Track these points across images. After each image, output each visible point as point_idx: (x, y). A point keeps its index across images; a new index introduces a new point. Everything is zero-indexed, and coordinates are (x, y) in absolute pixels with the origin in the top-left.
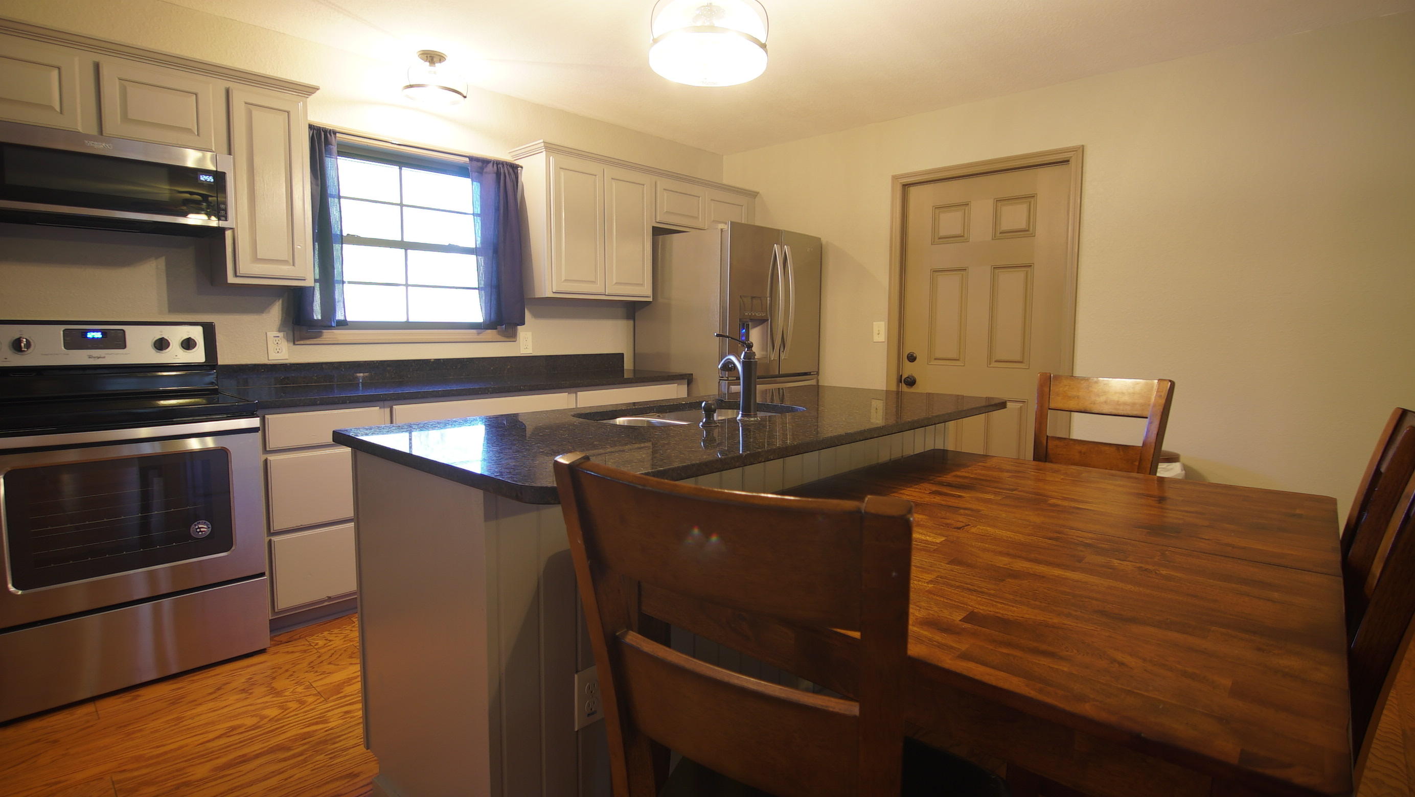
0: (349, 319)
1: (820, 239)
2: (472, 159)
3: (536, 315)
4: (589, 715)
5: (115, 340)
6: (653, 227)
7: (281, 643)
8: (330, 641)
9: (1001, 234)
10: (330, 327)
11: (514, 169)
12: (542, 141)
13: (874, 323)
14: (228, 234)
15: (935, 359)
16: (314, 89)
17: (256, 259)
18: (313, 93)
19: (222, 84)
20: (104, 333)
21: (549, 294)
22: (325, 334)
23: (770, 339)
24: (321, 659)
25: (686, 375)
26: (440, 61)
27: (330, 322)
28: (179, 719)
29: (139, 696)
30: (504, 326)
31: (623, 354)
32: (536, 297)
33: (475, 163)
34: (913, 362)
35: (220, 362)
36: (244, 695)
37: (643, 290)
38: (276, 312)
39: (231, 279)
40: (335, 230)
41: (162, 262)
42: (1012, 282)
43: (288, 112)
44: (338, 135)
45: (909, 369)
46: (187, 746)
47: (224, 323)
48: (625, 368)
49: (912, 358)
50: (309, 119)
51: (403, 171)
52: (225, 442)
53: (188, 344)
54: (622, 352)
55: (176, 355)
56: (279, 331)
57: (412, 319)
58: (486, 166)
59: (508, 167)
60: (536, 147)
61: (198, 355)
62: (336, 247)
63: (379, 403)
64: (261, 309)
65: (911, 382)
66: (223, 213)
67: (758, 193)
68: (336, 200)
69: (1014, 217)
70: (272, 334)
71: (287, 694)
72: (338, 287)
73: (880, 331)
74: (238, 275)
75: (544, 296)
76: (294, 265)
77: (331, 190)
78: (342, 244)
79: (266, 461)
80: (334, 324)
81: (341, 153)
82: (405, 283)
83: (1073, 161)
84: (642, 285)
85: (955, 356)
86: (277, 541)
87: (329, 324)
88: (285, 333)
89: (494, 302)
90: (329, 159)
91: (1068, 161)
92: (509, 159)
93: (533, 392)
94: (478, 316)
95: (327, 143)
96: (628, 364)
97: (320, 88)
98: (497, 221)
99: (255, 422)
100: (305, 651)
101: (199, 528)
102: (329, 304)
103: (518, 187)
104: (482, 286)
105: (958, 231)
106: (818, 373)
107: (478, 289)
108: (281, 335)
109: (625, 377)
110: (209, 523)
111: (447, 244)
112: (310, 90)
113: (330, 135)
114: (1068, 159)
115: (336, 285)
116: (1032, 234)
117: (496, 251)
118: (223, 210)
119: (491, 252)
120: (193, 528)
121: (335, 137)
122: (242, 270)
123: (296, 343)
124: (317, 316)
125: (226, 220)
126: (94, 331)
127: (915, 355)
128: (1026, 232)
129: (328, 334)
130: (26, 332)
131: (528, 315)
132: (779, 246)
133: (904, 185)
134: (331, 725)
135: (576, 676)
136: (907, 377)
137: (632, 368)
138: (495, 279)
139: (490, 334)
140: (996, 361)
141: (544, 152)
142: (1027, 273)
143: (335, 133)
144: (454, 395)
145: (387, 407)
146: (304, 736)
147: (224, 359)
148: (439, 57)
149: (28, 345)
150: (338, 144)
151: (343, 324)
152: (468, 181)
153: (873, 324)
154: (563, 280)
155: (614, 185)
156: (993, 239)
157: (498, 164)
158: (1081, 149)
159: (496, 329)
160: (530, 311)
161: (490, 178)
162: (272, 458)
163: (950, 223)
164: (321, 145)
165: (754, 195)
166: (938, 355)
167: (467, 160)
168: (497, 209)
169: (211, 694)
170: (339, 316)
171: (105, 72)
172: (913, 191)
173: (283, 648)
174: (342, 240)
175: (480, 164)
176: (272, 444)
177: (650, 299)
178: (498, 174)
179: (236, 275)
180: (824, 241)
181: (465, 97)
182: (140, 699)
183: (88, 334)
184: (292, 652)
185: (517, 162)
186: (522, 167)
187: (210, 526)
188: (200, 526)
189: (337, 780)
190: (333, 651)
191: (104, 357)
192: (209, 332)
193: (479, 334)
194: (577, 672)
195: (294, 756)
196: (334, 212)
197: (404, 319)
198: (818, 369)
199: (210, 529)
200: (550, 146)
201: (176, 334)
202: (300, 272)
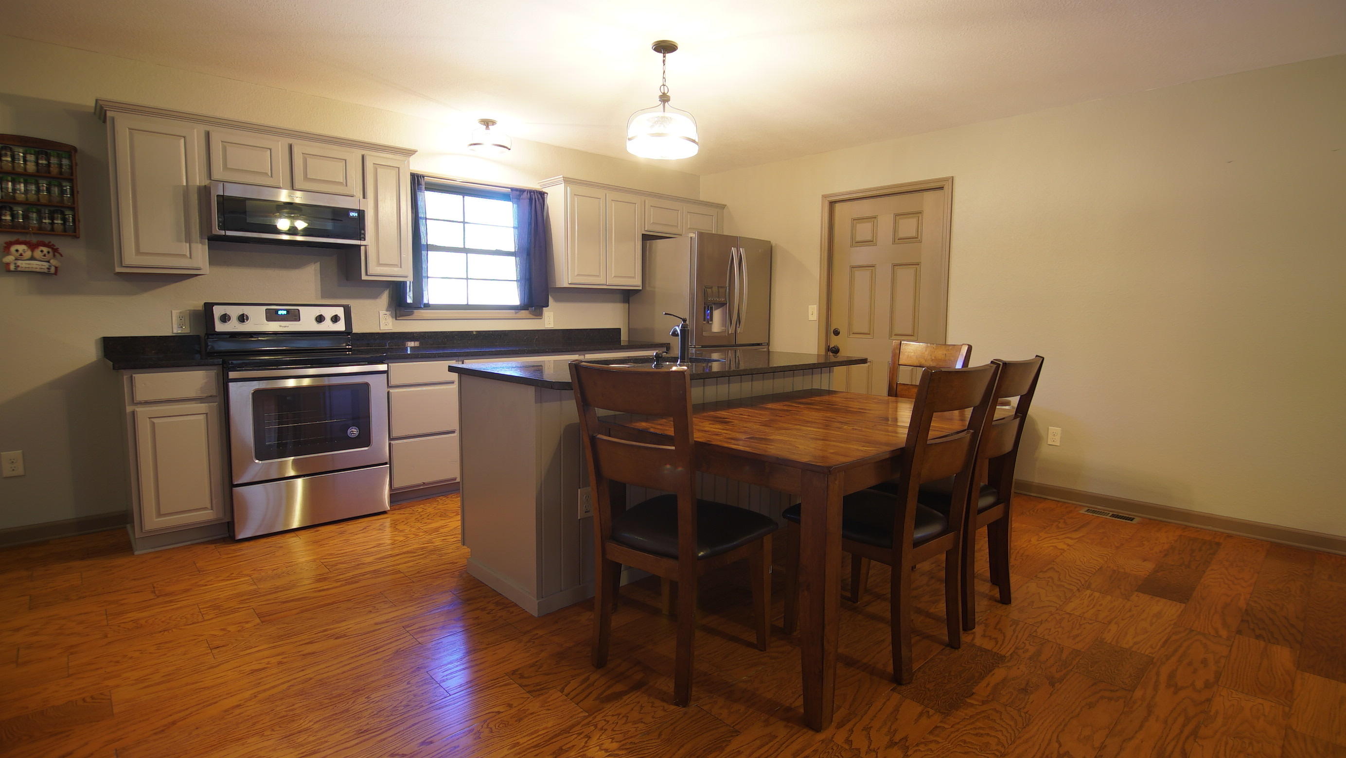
0: (430, 303)
1: (770, 242)
2: (513, 189)
3: (557, 300)
4: (586, 512)
5: (294, 316)
6: (643, 234)
7: (395, 510)
8: (426, 509)
9: (898, 240)
10: (419, 308)
11: (542, 195)
12: (562, 176)
13: (810, 306)
14: (362, 248)
15: (853, 333)
16: (415, 152)
17: (380, 265)
18: (413, 154)
19: (360, 153)
20: (288, 311)
21: (566, 285)
22: (415, 313)
23: (728, 318)
24: (422, 517)
25: (665, 344)
26: (493, 125)
27: (419, 304)
28: (348, 540)
29: (319, 530)
30: (534, 308)
31: (620, 329)
32: (557, 287)
33: (514, 192)
34: (837, 335)
35: (354, 331)
36: (381, 531)
37: (635, 282)
38: (384, 299)
39: (364, 277)
40: (423, 242)
41: (318, 265)
42: (905, 276)
43: (399, 168)
44: (425, 178)
45: (835, 341)
46: (356, 550)
47: (356, 305)
48: (622, 339)
49: (836, 333)
50: (411, 168)
51: (465, 198)
52: (366, 379)
53: (335, 319)
54: (619, 327)
55: (327, 326)
56: (387, 311)
57: (470, 303)
58: (522, 194)
59: (538, 194)
60: (556, 180)
61: (340, 326)
62: (424, 253)
63: (455, 358)
64: (375, 296)
65: (836, 351)
66: (362, 236)
67: (726, 205)
68: (424, 221)
69: (908, 227)
70: (382, 313)
71: (406, 531)
72: (424, 280)
73: (813, 312)
74: (368, 274)
75: (562, 287)
76: (401, 267)
77: (421, 215)
78: (427, 251)
79: (388, 393)
80: (422, 306)
81: (427, 189)
82: (466, 277)
83: (946, 187)
84: (634, 277)
85: (866, 331)
86: (394, 444)
87: (420, 306)
88: (390, 312)
89: (527, 291)
90: (420, 193)
91: (943, 187)
92: (538, 188)
93: (555, 354)
94: (515, 300)
95: (419, 184)
96: (624, 337)
97: (418, 151)
98: (530, 233)
99: (382, 367)
100: (412, 513)
101: (352, 431)
102: (419, 293)
103: (545, 206)
104: (519, 279)
105: (869, 237)
106: (768, 344)
107: (516, 281)
108: (388, 313)
109: (622, 344)
110: (357, 428)
111: (494, 249)
112: (413, 152)
113: (421, 179)
114: (942, 186)
115: (424, 279)
116: (920, 240)
117: (528, 254)
118: (363, 234)
119: (525, 256)
120: (349, 431)
121: (424, 179)
122: (370, 271)
123: (397, 319)
124: (409, 300)
125: (365, 240)
126: (282, 310)
127: (838, 330)
128: (916, 239)
129: (418, 313)
130: (246, 310)
131: (551, 300)
132: (735, 249)
133: (830, 202)
134: (436, 544)
135: (579, 490)
136: (834, 347)
137: (627, 339)
138: (527, 274)
139: (524, 313)
140: (895, 335)
141: (563, 184)
142: (916, 269)
143: (423, 177)
144: (502, 354)
145: (460, 361)
146: (423, 548)
147: (356, 329)
148: (492, 123)
149: (247, 319)
150: (425, 183)
151: (427, 306)
152: (510, 203)
153: (808, 307)
154: (576, 274)
155: (613, 204)
156: (893, 244)
157: (531, 192)
158: (951, 178)
159: (528, 310)
160: (553, 298)
161: (526, 202)
162: (391, 391)
163: (864, 231)
164: (415, 186)
165: (723, 207)
166: (855, 331)
167: (510, 190)
168: (530, 224)
169: (361, 530)
170: (424, 301)
171: (295, 150)
172: (837, 206)
173: (397, 512)
174: (428, 249)
175: (518, 193)
176: (393, 382)
177: (641, 288)
178: (531, 199)
179: (367, 274)
180: (773, 243)
181: (509, 149)
182: (320, 532)
183: (279, 311)
184: (403, 514)
185: (544, 190)
186: (547, 194)
187: (358, 430)
188: (353, 430)
189: (445, 564)
190: (428, 514)
191: (288, 327)
192: (348, 311)
193: (516, 313)
194: (580, 488)
195: (418, 555)
196: (422, 229)
197: (465, 303)
198: (769, 341)
199: (358, 433)
200: (567, 179)
201: (328, 313)
202: (405, 272)
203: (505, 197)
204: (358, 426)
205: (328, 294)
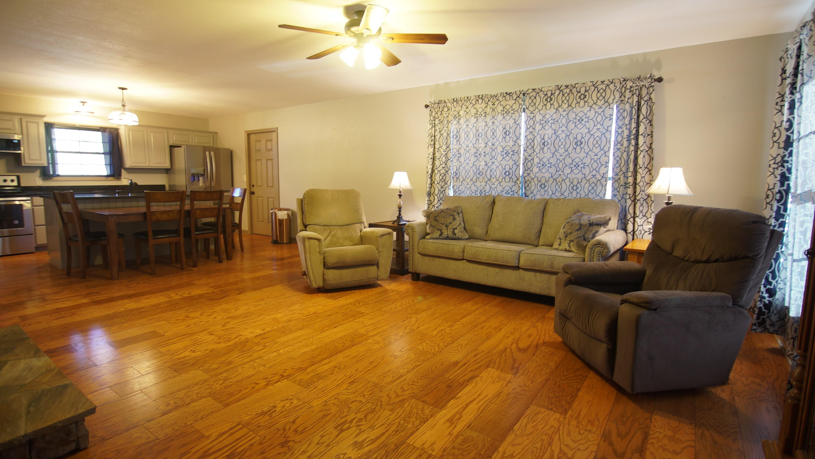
0: (60, 174)
1: (230, 149)
3: (126, 173)
6: (169, 145)
11: (117, 130)
14: (21, 154)
15: (258, 186)
17: (30, 160)
19: (19, 117)
30: (115, 176)
32: (126, 167)
33: (102, 128)
37: (167, 165)
38: (38, 173)
39: (23, 165)
40: (54, 149)
43: (38, 122)
44: (55, 124)
45: (253, 189)
47: (23, 176)
49: (253, 186)
50: (44, 121)
52: (22, 203)
53: (12, 181)
54: (164, 184)
55: (9, 183)
56: (40, 177)
58: (106, 129)
59: (115, 129)
61: (15, 183)
62: (55, 154)
64: (33, 172)
65: (253, 193)
66: (20, 149)
67: (218, 133)
68: (54, 140)
70: (37, 178)
72: (56, 165)
73: (244, 178)
74: (26, 164)
75: (129, 167)
76: (41, 160)
79: (33, 208)
81: (56, 128)
84: (166, 163)
85: (261, 185)
86: (37, 227)
87: (54, 176)
89: (111, 169)
90: (51, 130)
92: (115, 127)
94: (106, 173)
95: (50, 126)
96: (167, 188)
97: (48, 115)
99: (29, 198)
102: (54, 170)
103: (118, 134)
104: (107, 164)
105: (259, 149)
107: (105, 165)
108: (40, 179)
110: (18, 221)
112: (45, 115)
114: (275, 130)
117: (111, 154)
119: (109, 154)
120: (13, 222)
121: (52, 124)
122: (27, 162)
123: (45, 181)
124: (51, 173)
125: (21, 151)
127: (255, 185)
129: (54, 178)
132: (208, 152)
133: (248, 134)
138: (111, 162)
139: (111, 178)
142: (272, 161)
147: (23, 185)
148: (86, 103)
150: (54, 126)
151: (58, 176)
152: (100, 133)
154: (132, 162)
156: (266, 151)
157: (111, 128)
158: (277, 128)
159: (113, 177)
160: (124, 172)
161: (108, 133)
164: (48, 126)
165: (216, 133)
167: (99, 127)
170: (57, 173)
172: (251, 135)
174: (57, 152)
175: (104, 129)
176: (34, 204)
177: (170, 168)
178: (111, 132)
185: (118, 128)
186: (120, 129)
188: (15, 221)
192: (18, 178)
193: (106, 178)
201: (9, 178)
202: (44, 162)
203: (98, 130)
204: (18, 219)
205: (10, 171)
